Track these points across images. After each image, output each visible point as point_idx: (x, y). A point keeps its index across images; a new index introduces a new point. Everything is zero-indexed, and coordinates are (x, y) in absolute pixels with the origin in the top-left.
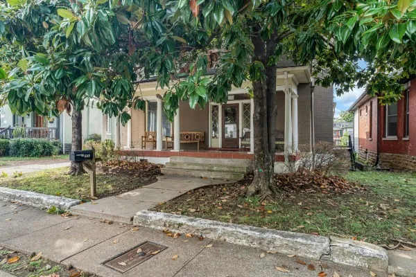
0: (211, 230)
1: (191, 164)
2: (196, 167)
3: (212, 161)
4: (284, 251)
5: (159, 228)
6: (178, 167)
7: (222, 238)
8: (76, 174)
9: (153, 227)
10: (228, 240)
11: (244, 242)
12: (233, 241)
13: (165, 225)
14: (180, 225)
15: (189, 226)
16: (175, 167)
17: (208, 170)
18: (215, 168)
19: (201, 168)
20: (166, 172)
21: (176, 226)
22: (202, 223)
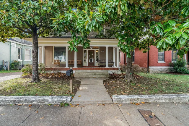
0: (151, 99)
1: (87, 73)
2: (89, 74)
3: (94, 71)
4: (177, 101)
5: (128, 102)
6: (80, 74)
7: (155, 101)
8: (37, 82)
9: (124, 102)
10: (157, 101)
11: (163, 101)
12: (159, 102)
13: (130, 100)
14: (138, 99)
15: (141, 99)
16: (79, 74)
17: (94, 75)
18: (97, 74)
19: (91, 74)
20: (76, 77)
21: (136, 100)
22: (145, 97)
